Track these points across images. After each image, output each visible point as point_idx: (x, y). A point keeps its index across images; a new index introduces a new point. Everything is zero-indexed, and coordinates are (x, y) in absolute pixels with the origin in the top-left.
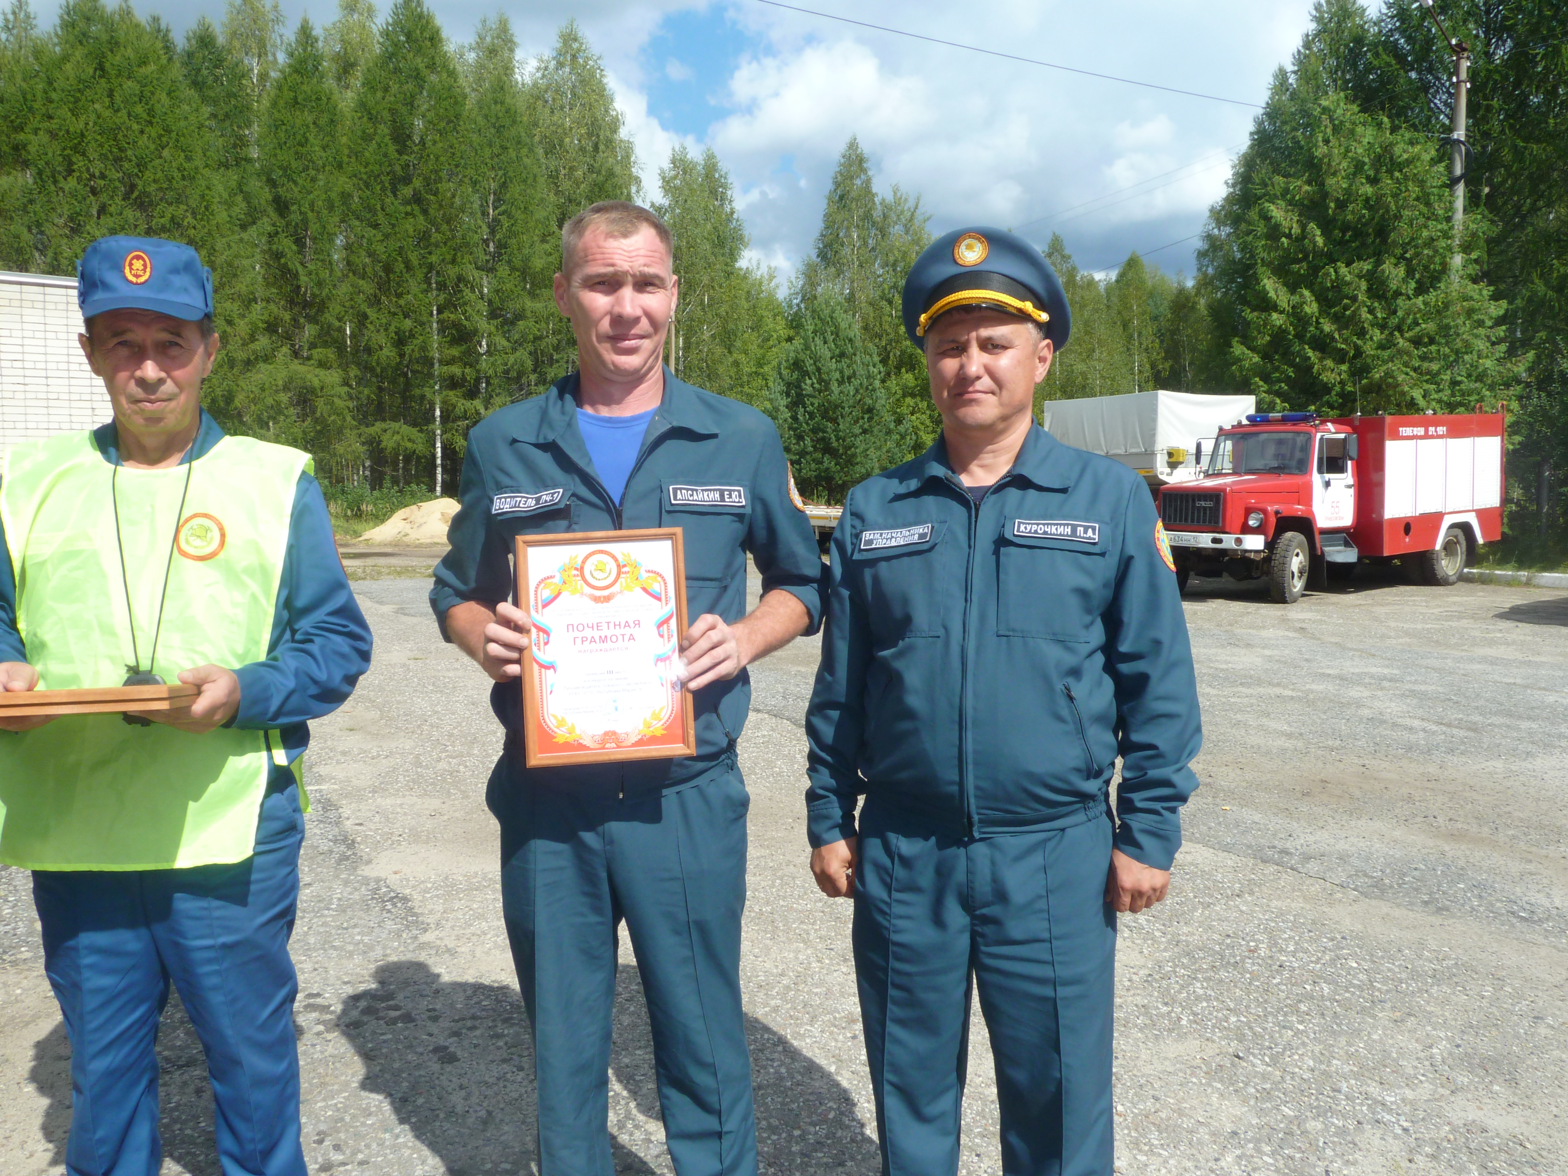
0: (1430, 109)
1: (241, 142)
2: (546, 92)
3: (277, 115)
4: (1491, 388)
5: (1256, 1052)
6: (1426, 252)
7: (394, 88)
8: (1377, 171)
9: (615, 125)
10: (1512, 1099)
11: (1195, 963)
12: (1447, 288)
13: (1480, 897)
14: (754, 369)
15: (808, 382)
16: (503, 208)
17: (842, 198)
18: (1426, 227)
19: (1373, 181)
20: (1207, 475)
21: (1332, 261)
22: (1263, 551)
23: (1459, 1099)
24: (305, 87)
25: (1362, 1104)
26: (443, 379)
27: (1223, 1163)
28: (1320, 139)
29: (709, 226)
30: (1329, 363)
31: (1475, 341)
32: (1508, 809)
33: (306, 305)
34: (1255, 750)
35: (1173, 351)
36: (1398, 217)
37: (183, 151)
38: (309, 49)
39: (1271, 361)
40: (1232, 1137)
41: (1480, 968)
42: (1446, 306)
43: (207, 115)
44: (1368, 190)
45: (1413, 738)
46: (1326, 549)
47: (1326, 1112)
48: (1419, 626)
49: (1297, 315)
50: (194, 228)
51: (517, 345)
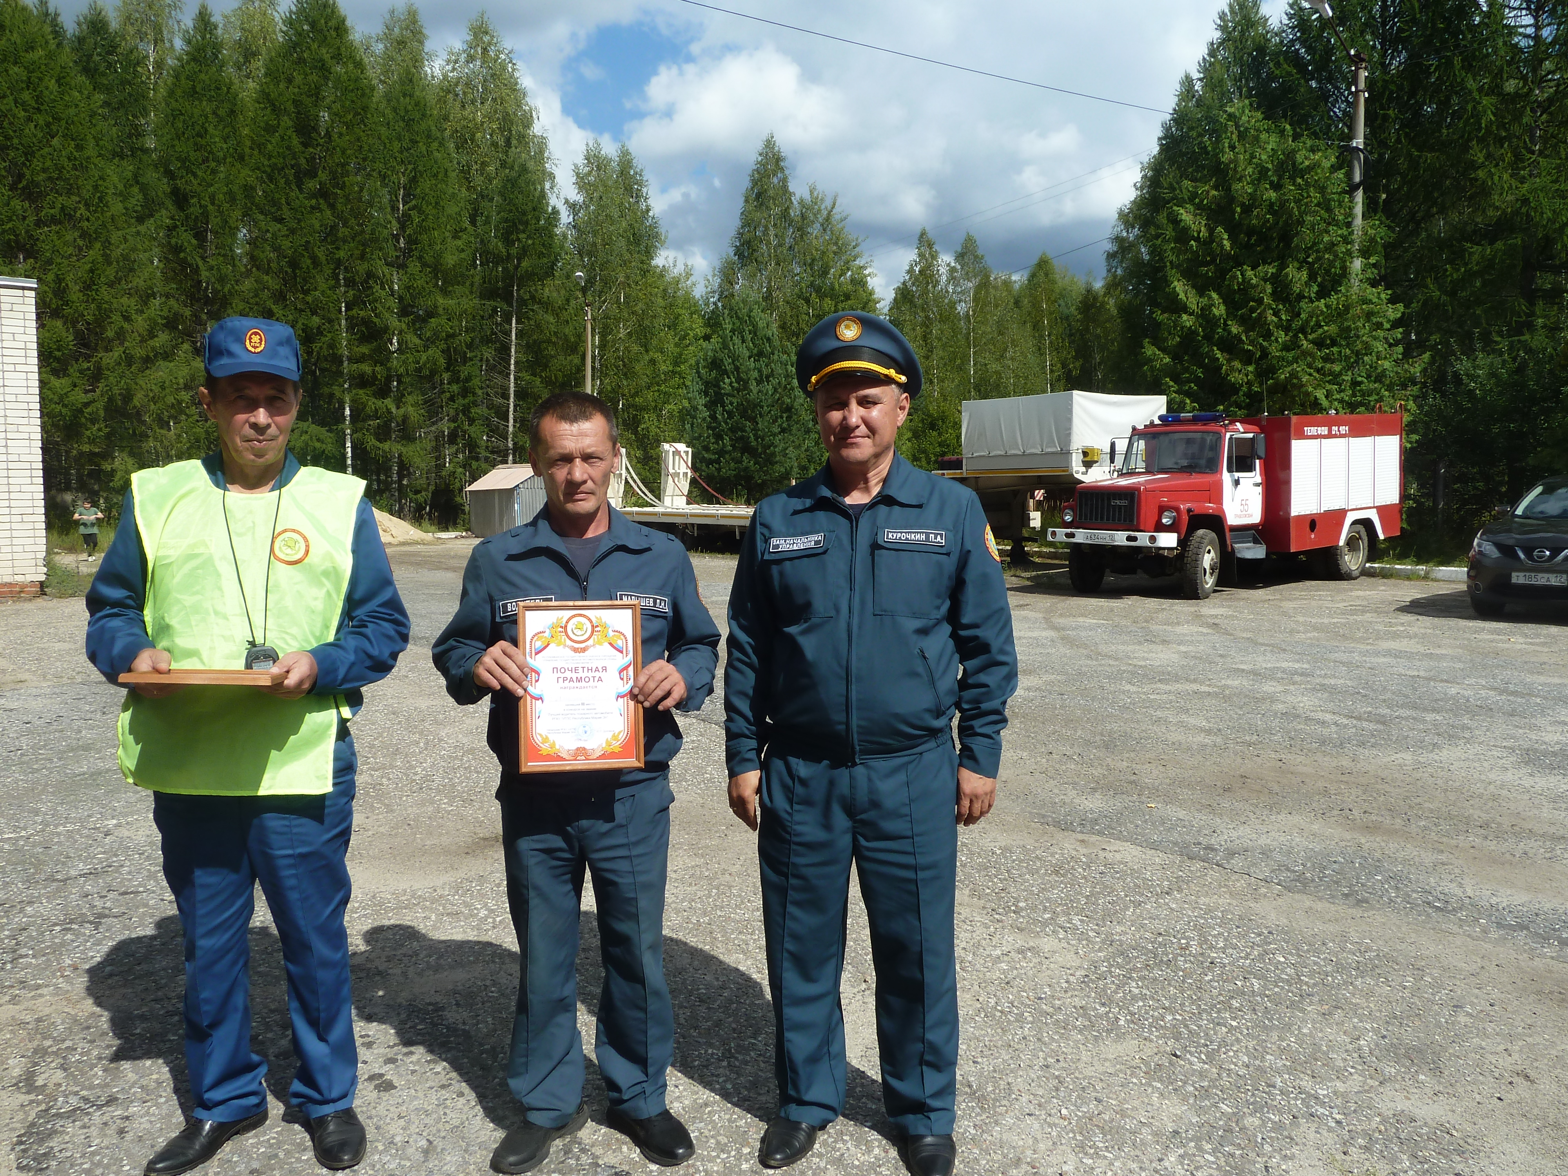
0: (1330, 117)
1: (138, 133)
2: (457, 85)
3: (174, 104)
4: (1390, 388)
5: (1193, 1050)
6: (1327, 256)
7: (298, 79)
8: (1280, 178)
9: (527, 121)
10: (1437, 1088)
11: (1128, 963)
12: (1348, 291)
13: (1397, 888)
14: (671, 368)
15: (727, 381)
16: (414, 202)
17: (759, 196)
18: (1327, 232)
19: (1276, 187)
20: (1121, 474)
21: (1239, 264)
22: (1176, 548)
23: (1387, 1089)
24: (202, 76)
25: (1296, 1099)
26: (352, 378)
27: (1166, 1163)
28: (1227, 145)
29: (624, 224)
30: (1237, 364)
31: (1374, 343)
32: (1418, 800)
33: (208, 301)
34: (1176, 747)
35: (1083, 352)
36: (1301, 223)
37: (73, 140)
38: (208, 36)
39: (1181, 361)
40: (1174, 1137)
41: (1400, 959)
42: (1347, 308)
43: (100, 103)
44: (1273, 195)
45: (1326, 732)
46: (1236, 546)
47: (1262, 1107)
48: (1326, 621)
49: (1205, 316)
50: (88, 220)
51: (428, 343)
